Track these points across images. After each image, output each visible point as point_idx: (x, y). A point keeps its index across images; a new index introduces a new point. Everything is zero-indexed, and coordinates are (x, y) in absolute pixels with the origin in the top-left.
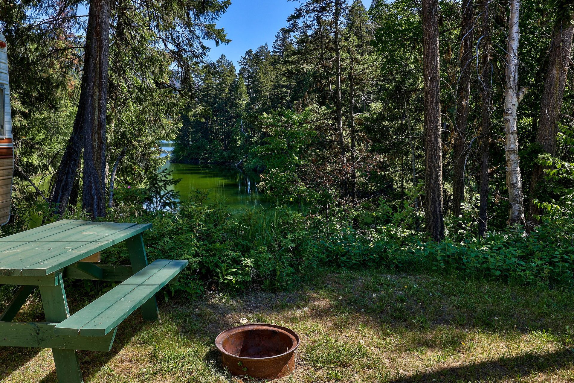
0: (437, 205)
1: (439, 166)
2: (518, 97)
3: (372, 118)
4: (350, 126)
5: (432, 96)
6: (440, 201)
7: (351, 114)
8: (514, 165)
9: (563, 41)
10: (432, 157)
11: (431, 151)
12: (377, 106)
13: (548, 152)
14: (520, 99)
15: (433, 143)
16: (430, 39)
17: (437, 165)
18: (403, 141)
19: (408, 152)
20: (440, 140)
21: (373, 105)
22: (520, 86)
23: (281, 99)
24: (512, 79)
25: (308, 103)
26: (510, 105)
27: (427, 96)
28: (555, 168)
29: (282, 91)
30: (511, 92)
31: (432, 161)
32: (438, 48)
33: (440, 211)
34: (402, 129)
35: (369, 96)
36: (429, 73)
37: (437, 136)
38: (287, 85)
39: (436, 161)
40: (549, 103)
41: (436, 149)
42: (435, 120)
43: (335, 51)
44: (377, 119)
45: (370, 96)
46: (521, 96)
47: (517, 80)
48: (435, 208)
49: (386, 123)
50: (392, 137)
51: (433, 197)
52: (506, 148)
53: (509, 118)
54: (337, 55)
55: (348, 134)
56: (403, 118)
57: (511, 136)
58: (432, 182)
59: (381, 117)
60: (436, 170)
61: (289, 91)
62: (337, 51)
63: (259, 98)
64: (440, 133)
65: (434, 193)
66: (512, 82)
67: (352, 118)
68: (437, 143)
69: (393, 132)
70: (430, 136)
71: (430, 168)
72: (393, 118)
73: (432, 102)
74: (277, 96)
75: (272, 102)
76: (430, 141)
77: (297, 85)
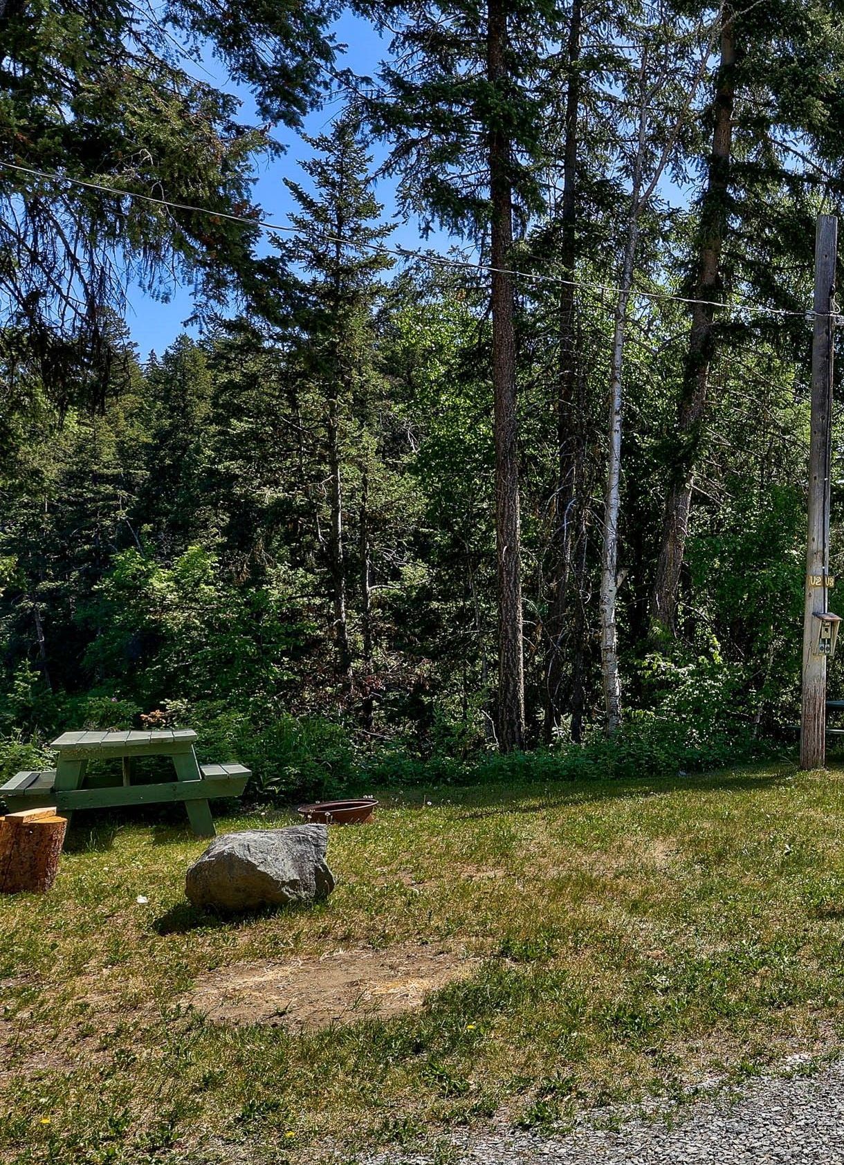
0: (515, 729)
1: (518, 674)
2: (616, 581)
3: (409, 597)
4: (361, 609)
5: (509, 573)
6: (521, 723)
7: (364, 587)
8: (611, 668)
9: (676, 509)
10: (508, 661)
11: (507, 652)
12: (416, 573)
13: (658, 651)
14: (619, 584)
15: (510, 641)
16: (506, 493)
17: (515, 672)
18: (466, 638)
19: (475, 657)
20: (520, 636)
21: (407, 570)
22: (619, 567)
23: (94, 514)
24: (609, 559)
25: (263, 561)
26: (606, 591)
27: (501, 573)
28: (651, 669)
29: (99, 493)
30: (607, 574)
31: (509, 667)
32: (518, 505)
33: (520, 736)
34: (463, 616)
35: (401, 553)
36: (505, 541)
37: (515, 630)
38: (119, 474)
39: (515, 666)
40: (661, 586)
41: (515, 650)
42: (513, 607)
43: (330, 463)
44: (418, 599)
45: (403, 553)
46: (620, 581)
47: (615, 559)
48: (513, 732)
49: (435, 605)
50: (445, 631)
51: (510, 719)
52: (602, 646)
53: (605, 607)
54: (334, 471)
55: (357, 624)
56: (467, 594)
57: (608, 631)
58: (509, 696)
59: (425, 594)
60: (514, 679)
61: (122, 493)
62: (334, 465)
63: (9, 509)
64: (521, 626)
65: (511, 712)
66: (609, 563)
67: (365, 594)
68: (516, 640)
69: (447, 621)
70: (506, 631)
71: (507, 677)
72: (446, 596)
73: (509, 582)
74: (82, 504)
75: (58, 524)
76: (506, 637)
77: (153, 479)
